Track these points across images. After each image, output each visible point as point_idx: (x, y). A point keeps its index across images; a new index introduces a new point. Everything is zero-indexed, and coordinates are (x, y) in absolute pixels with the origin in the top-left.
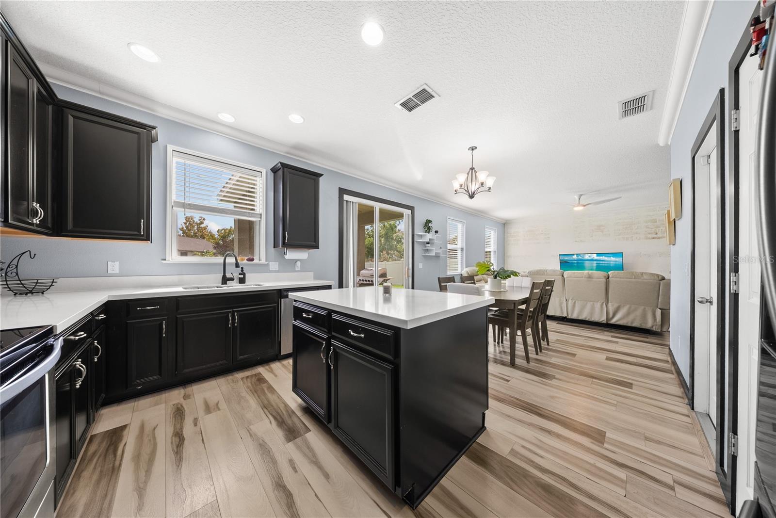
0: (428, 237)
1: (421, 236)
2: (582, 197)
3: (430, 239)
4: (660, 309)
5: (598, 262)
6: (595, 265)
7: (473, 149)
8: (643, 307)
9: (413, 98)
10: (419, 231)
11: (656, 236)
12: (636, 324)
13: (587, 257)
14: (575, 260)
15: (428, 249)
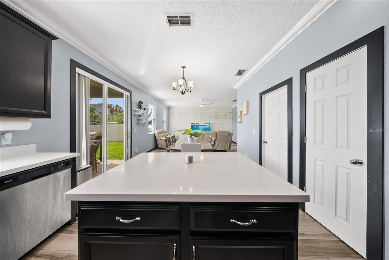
0: (141, 112)
1: (136, 111)
2: (203, 101)
3: (142, 114)
4: (229, 143)
5: (204, 126)
6: (203, 128)
7: (184, 67)
8: (225, 143)
9: (179, 18)
10: (135, 108)
11: (217, 118)
12: (223, 149)
13: (200, 124)
14: (195, 126)
15: (139, 120)
